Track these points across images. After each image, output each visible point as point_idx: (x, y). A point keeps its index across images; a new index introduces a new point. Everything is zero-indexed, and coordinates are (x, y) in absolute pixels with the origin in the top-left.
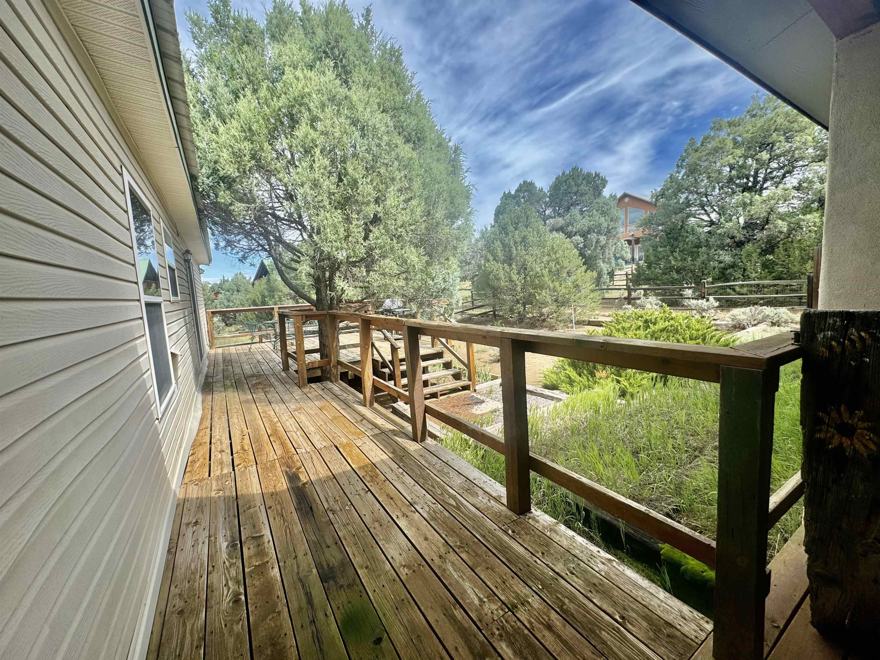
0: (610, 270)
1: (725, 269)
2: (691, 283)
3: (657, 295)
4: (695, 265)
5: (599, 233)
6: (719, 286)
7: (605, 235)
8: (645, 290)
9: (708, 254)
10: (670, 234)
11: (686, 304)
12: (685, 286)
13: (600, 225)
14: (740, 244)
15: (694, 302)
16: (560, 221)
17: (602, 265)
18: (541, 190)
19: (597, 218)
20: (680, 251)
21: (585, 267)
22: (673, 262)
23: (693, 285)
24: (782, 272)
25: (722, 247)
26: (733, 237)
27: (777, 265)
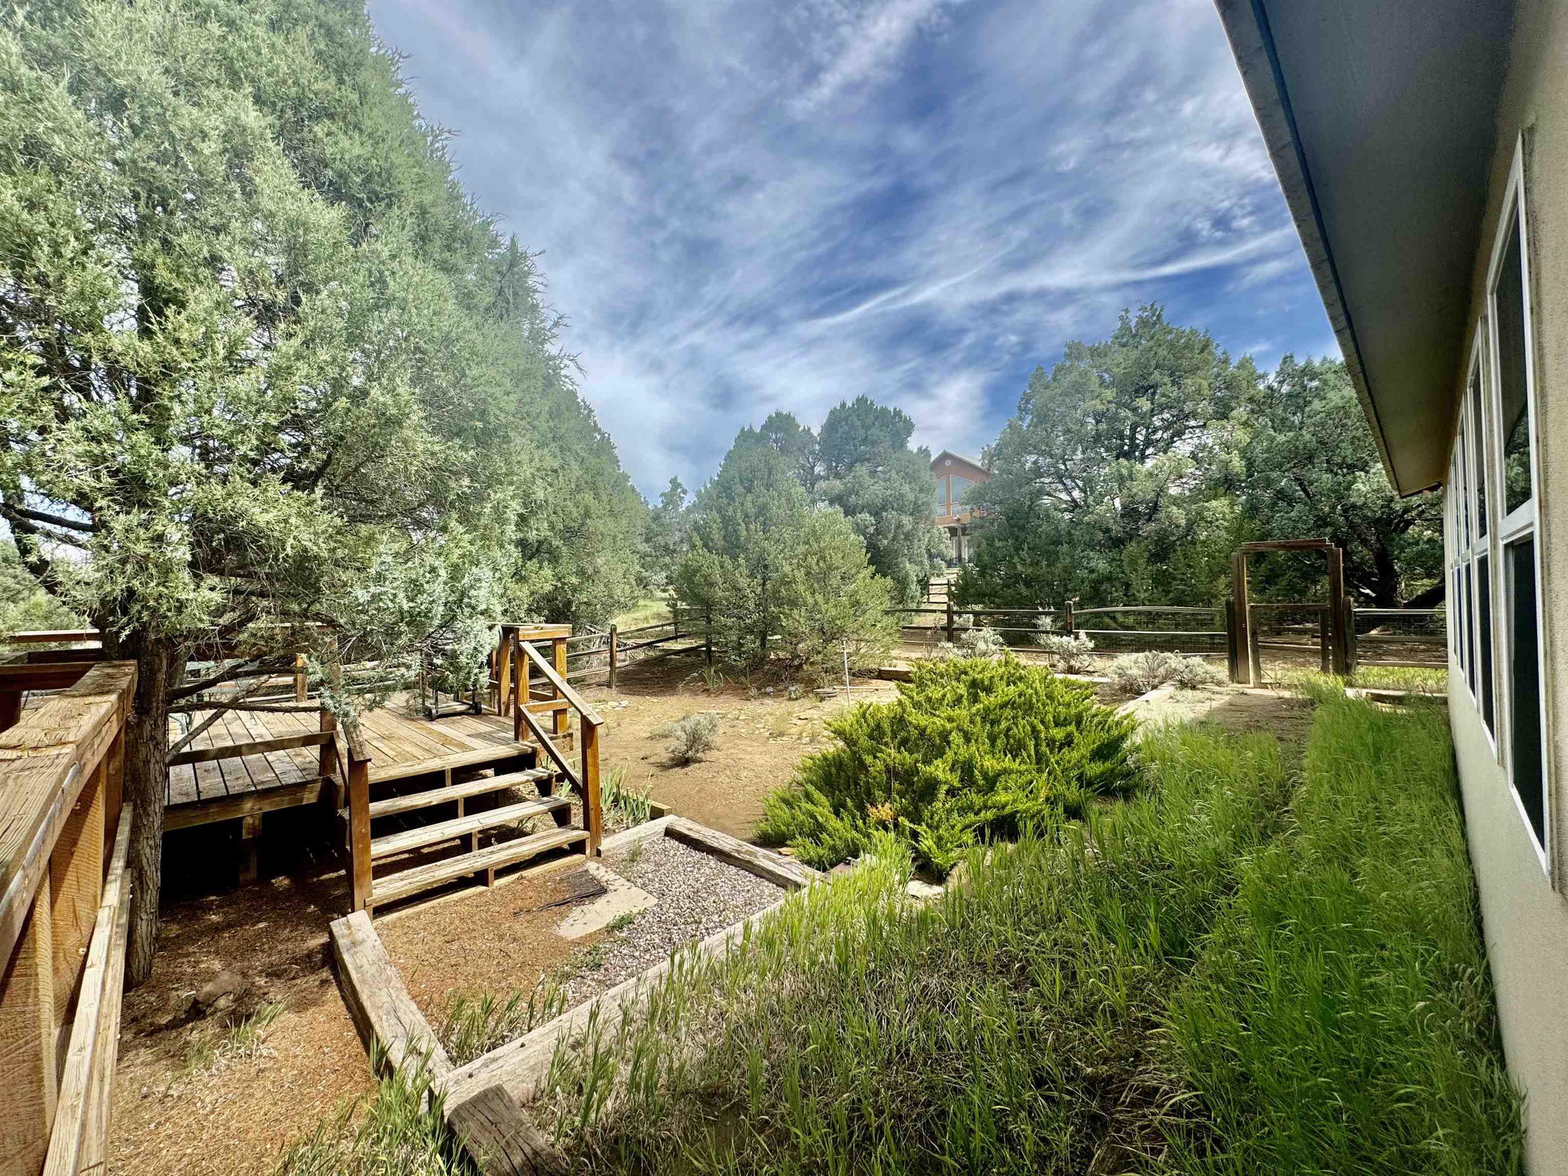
0: (921, 575)
1: (1099, 582)
2: (1049, 605)
3: (994, 624)
4: (1053, 574)
5: (901, 510)
6: (1091, 613)
7: (912, 514)
8: (976, 614)
9: (1072, 557)
10: (1012, 518)
11: (1042, 642)
12: (1041, 609)
13: (902, 495)
14: (1117, 543)
15: (1055, 639)
16: (838, 485)
17: (908, 565)
18: (807, 431)
19: (898, 484)
20: (1029, 549)
21: (872, 568)
22: (1019, 567)
23: (1052, 610)
24: (1183, 591)
25: (1091, 546)
26: (1108, 530)
27: (1175, 579)
